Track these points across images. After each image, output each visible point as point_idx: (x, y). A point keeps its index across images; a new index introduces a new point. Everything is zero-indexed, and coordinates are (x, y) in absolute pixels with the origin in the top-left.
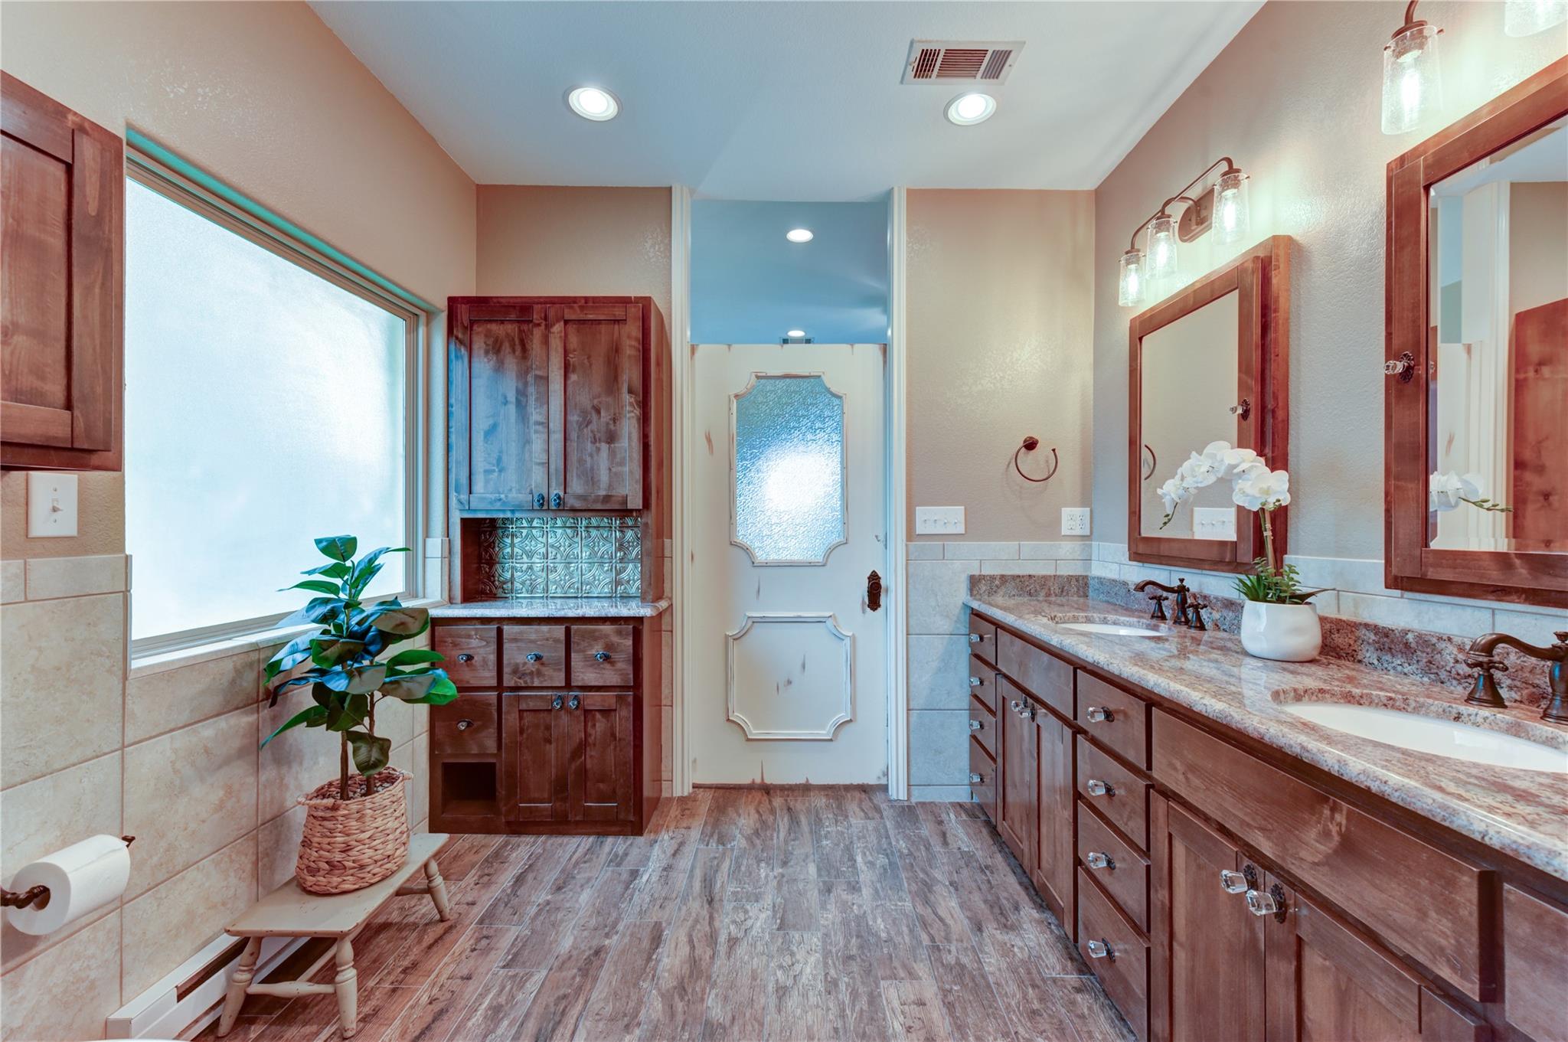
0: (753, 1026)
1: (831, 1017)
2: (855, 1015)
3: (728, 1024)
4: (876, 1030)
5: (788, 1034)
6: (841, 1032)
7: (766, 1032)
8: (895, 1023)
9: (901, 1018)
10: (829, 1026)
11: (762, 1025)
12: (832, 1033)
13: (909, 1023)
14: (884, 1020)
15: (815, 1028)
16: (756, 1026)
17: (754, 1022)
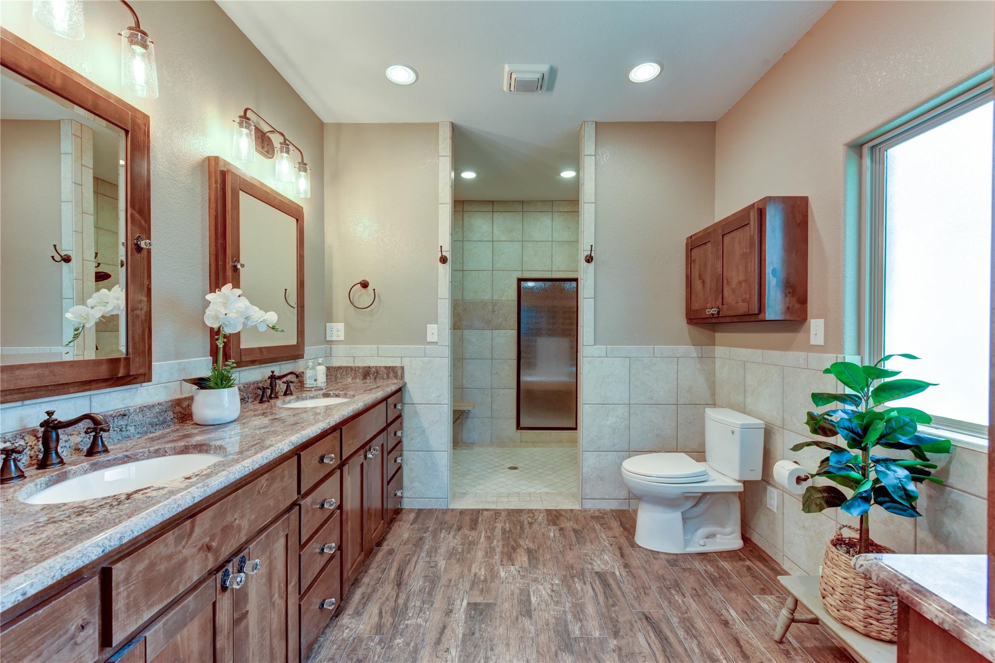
0: (543, 651)
1: (494, 658)
2: (478, 659)
3: (559, 652)
4: (468, 649)
5: (521, 646)
6: (489, 648)
7: (535, 647)
8: (454, 654)
9: (449, 657)
10: (496, 652)
11: (538, 652)
12: (494, 648)
13: (445, 654)
14: (460, 656)
15: (504, 650)
16: (541, 651)
17: (543, 653)
